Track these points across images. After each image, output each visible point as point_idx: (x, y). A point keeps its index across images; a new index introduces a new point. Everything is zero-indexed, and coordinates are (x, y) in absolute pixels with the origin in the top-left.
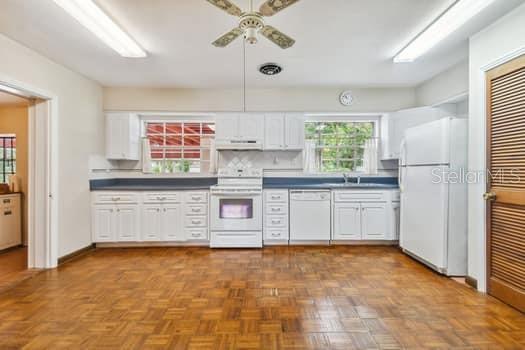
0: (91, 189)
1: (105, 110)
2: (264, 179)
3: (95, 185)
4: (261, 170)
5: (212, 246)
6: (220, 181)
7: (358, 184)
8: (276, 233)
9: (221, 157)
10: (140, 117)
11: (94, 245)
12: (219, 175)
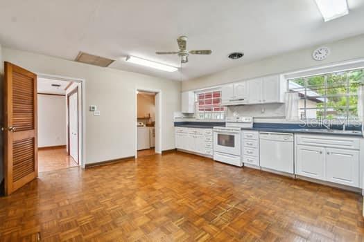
0: (175, 126)
1: (181, 92)
2: (254, 124)
3: (177, 124)
4: (251, 118)
5: (215, 159)
6: (227, 124)
7: (344, 132)
8: (250, 159)
9: (229, 110)
10: (195, 92)
11: (176, 149)
12: (226, 121)
